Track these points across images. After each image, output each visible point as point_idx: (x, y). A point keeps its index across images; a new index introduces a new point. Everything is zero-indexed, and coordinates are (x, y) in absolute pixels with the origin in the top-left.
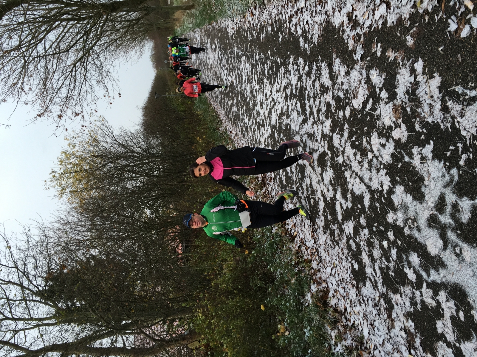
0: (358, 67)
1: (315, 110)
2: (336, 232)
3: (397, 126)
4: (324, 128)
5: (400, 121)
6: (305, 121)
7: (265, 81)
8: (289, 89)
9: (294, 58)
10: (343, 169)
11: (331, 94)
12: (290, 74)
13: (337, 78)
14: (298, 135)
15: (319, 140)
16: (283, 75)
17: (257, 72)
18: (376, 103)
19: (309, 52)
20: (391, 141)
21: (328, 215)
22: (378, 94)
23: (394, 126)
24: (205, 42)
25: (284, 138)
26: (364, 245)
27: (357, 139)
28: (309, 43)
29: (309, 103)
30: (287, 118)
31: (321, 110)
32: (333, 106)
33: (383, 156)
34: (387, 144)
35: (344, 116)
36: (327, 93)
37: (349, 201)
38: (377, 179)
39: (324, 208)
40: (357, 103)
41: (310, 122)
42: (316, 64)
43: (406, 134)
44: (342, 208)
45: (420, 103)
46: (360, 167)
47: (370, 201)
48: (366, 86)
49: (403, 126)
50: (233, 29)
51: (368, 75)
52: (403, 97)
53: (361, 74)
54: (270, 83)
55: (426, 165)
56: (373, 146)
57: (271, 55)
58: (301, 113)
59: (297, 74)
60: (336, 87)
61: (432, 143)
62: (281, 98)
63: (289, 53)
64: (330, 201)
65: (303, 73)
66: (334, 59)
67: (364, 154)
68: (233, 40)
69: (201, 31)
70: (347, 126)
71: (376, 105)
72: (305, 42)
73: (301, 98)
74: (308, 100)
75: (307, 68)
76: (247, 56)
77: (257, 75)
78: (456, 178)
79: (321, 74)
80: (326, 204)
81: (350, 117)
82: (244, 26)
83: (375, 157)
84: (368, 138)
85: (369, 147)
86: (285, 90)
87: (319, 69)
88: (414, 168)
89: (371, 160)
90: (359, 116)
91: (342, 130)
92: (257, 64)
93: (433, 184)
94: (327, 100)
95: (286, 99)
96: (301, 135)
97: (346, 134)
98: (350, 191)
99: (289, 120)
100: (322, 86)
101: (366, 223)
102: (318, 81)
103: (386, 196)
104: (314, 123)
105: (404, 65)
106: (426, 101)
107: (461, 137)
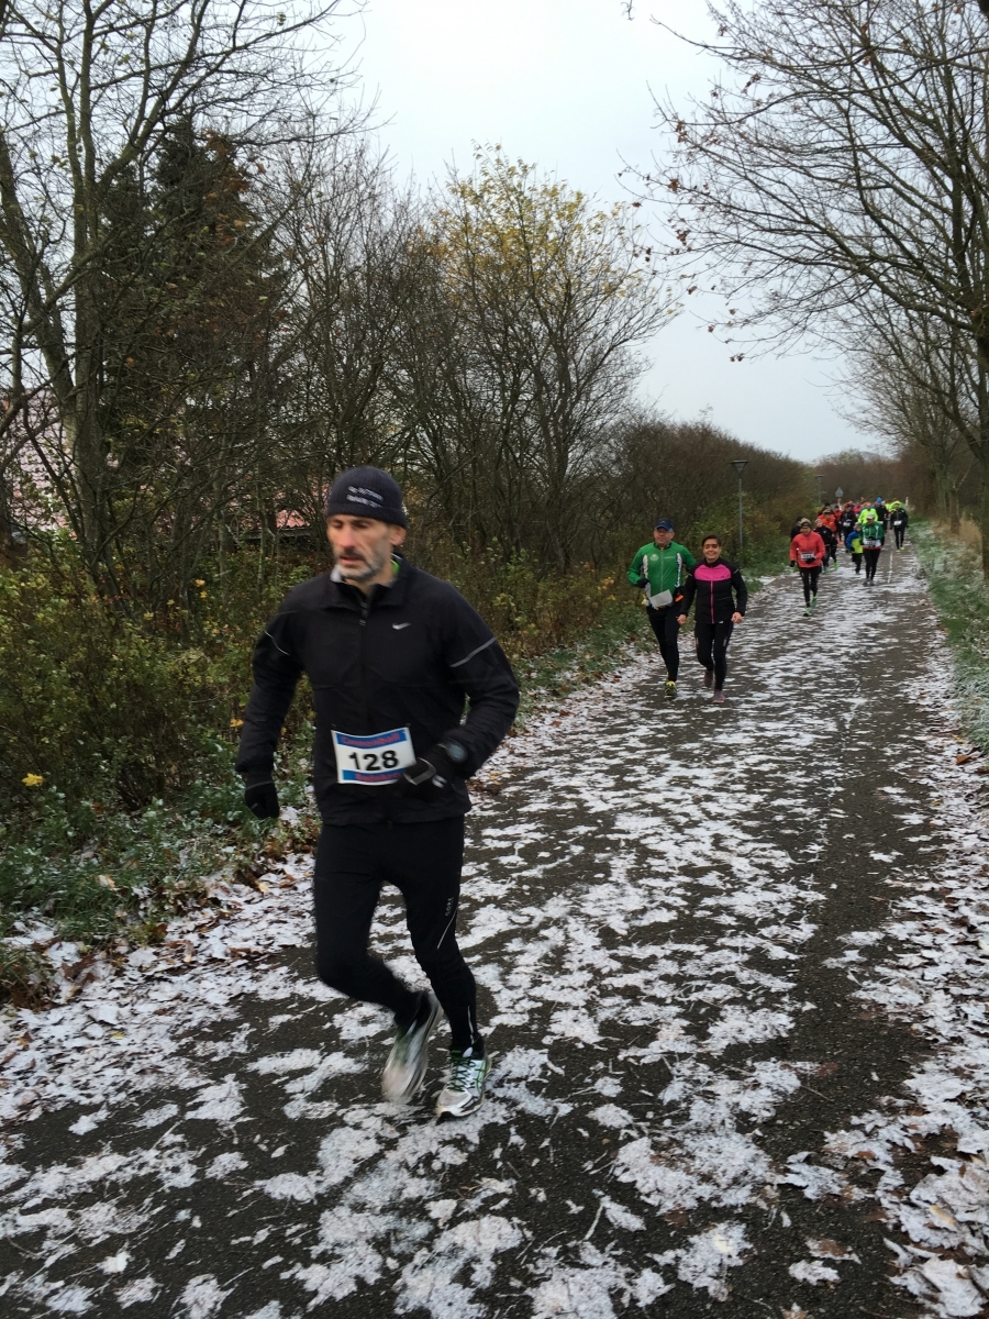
0: (761, 1168)
1: (635, 979)
2: (221, 1046)
4: (571, 1014)
6: (608, 938)
7: (756, 798)
8: (719, 884)
9: (815, 904)
11: (681, 1048)
12: (766, 888)
13: (733, 1076)
14: (568, 909)
15: (536, 992)
16: (764, 861)
17: (784, 771)
18: (626, 1248)
19: (831, 963)
21: (285, 1018)
22: (657, 1258)
24: (888, 606)
25: (567, 858)
26: (141, 1166)
27: (511, 1153)
28: (860, 964)
29: (666, 957)
30: (629, 872)
31: (636, 1003)
32: (640, 1052)
33: (428, 1273)
34: (469, 1292)
35: (600, 1100)
36: (688, 1031)
37: (310, 1106)
38: (352, 1238)
39: (312, 1001)
40: (635, 1157)
41: (602, 960)
42: (790, 992)
44: (295, 1075)
46: (412, 1161)
47: (284, 1201)
48: (690, 1203)
50: (922, 697)
51: (727, 1214)
53: (736, 1181)
54: (746, 816)
56: (473, 1223)
57: (832, 823)
58: (636, 923)
59: (765, 915)
60: (703, 1072)
62: (695, 853)
63: (834, 886)
64: (328, 1025)
65: (763, 937)
66: (799, 1064)
68: (888, 693)
69: (921, 596)
70: (565, 1108)
71: (616, 1248)
72: (865, 950)
73: (686, 928)
74: (675, 952)
75: (778, 953)
76: (836, 737)
77: (774, 772)
79: (754, 1009)
80: (323, 1009)
81: (593, 1126)
82: (929, 732)
84: (505, 1202)
85: (473, 1204)
86: (716, 869)
87: (772, 1000)
89: (423, 1214)
92: (809, 772)
94: (664, 1032)
95: (687, 870)
96: (566, 922)
97: (538, 1104)
98: (340, 1113)
99: (622, 880)
100: (714, 1012)
101: (213, 1179)
102: (732, 995)
103: (285, 1275)
104: (597, 974)
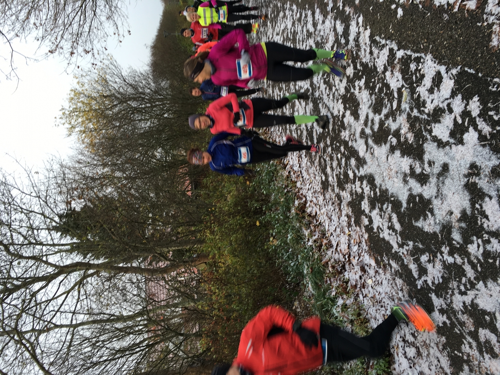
0: (329, 17)
3: (349, 65)
5: (350, 61)
10: (318, 101)
12: (287, 19)
13: (317, 26)
16: (282, 20)
20: (345, 77)
22: (340, 40)
33: (341, 89)
34: (343, 79)
36: (311, 38)
38: (337, 107)
39: (306, 136)
40: (328, 47)
42: (305, 11)
43: (352, 71)
44: (317, 134)
45: (360, 48)
46: (328, 99)
47: (333, 125)
48: (333, 33)
49: (352, 65)
51: (335, 24)
52: (352, 43)
53: (331, 23)
55: (361, 94)
59: (292, 19)
60: (317, 33)
61: (364, 77)
64: (310, 130)
65: (296, 19)
66: (316, 9)
67: (331, 89)
75: (298, 15)
78: (374, 102)
79: (307, 21)
80: (307, 132)
83: (337, 90)
85: (333, 82)
88: (356, 96)
89: (334, 93)
93: (364, 107)
94: (311, 44)
105: (354, 18)
106: (363, 47)
107: (377, 72)
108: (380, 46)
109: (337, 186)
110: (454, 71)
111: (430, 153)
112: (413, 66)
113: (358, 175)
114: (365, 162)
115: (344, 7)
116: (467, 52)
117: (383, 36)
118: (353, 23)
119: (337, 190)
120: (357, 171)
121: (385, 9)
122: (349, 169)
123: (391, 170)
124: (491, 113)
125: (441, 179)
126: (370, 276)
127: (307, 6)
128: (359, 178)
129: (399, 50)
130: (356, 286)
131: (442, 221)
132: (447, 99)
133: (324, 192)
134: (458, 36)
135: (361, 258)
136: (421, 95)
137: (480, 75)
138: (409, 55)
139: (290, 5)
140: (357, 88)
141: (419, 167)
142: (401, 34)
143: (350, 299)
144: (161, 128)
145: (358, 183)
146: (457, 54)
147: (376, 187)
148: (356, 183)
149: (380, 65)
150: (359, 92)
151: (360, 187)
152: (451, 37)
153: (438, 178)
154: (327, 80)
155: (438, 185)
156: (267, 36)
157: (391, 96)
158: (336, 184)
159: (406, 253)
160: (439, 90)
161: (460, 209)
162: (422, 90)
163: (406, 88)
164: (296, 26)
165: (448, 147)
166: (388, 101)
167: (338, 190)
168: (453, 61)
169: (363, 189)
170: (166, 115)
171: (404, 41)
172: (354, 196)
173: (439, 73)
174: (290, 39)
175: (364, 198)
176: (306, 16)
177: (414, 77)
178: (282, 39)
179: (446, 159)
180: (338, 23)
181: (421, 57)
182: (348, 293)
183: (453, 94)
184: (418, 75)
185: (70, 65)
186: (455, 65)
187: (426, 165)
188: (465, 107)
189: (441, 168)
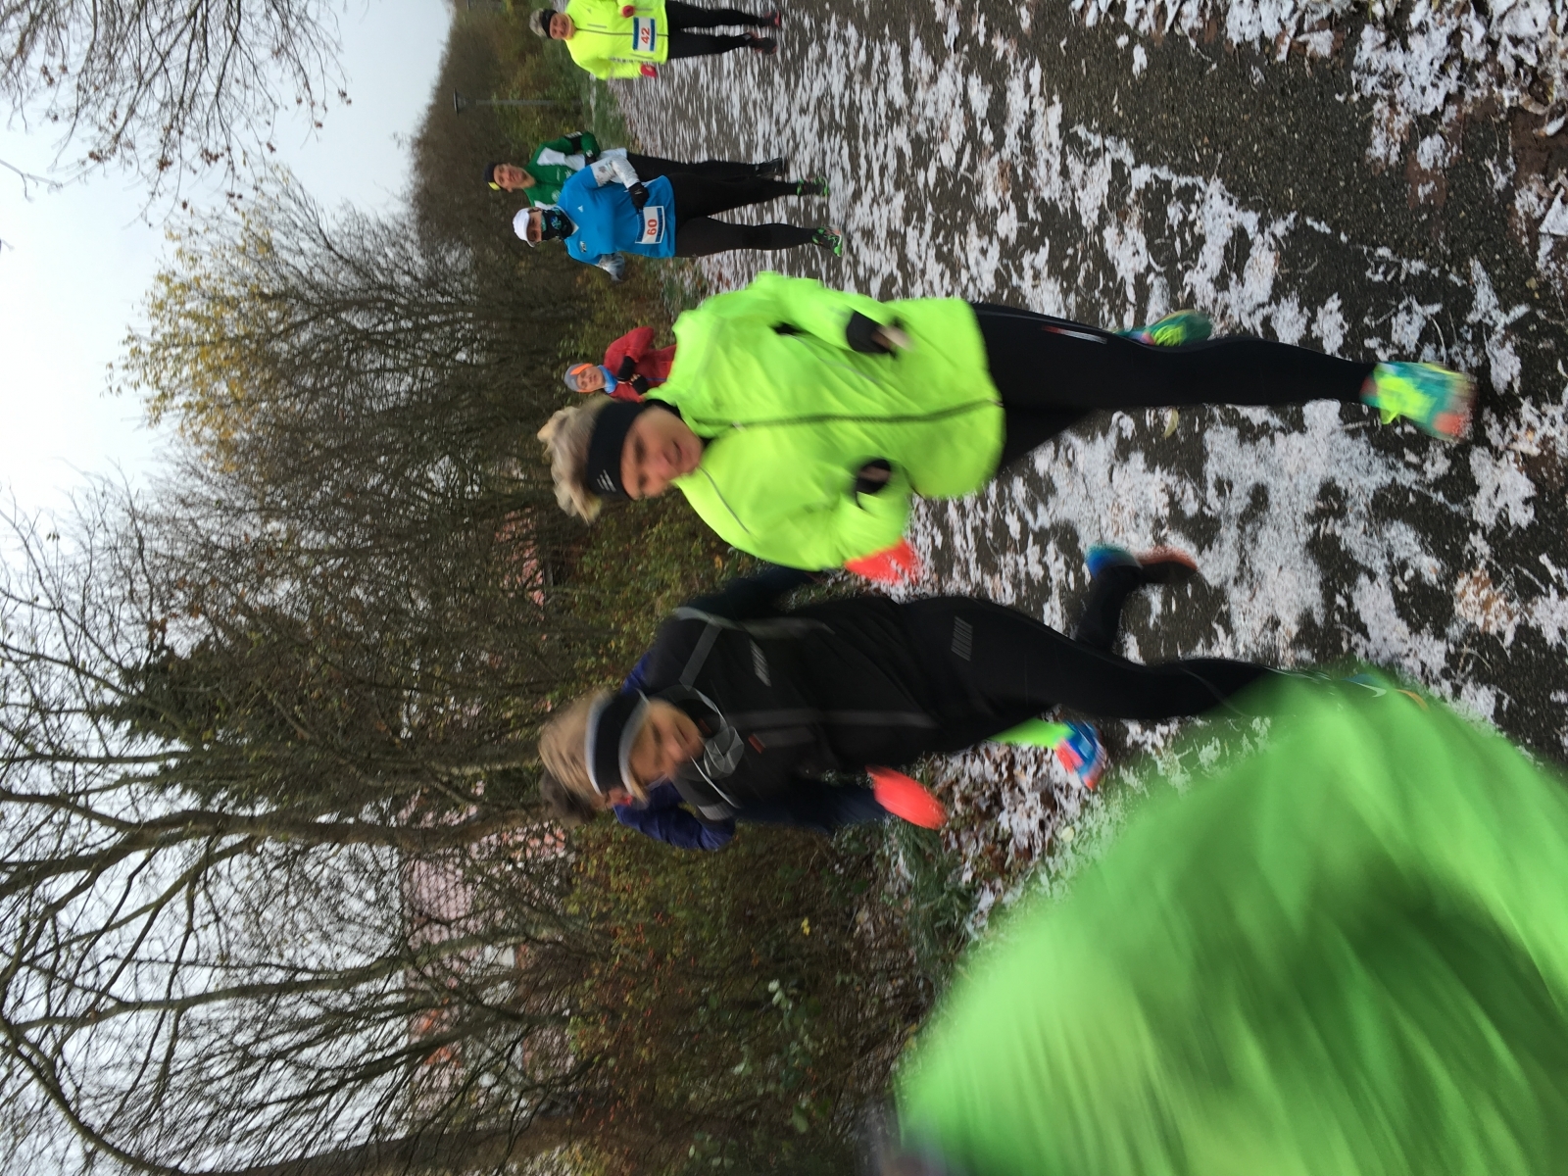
0: (949, 65)
1: (876, 169)
3: (1005, 208)
4: (892, 215)
5: (1008, 196)
6: (857, 195)
12: (830, 66)
13: (916, 88)
15: (882, 246)
18: (976, 153)
20: (995, 242)
22: (979, 132)
23: (999, 207)
27: (945, 240)
29: (866, 147)
31: (886, 167)
32: (907, 158)
33: (984, 277)
34: (989, 248)
35: (926, 183)
36: (898, 124)
40: (946, 154)
41: (867, 198)
42: (881, 46)
43: (1015, 224)
45: (1036, 159)
48: (962, 113)
49: (1012, 206)
51: (965, 87)
52: (1013, 142)
53: (954, 82)
55: (1039, 290)
56: (969, 255)
58: (849, 174)
59: (844, 66)
60: (915, 110)
61: (1047, 242)
63: (828, 6)
65: (855, 68)
66: (911, 39)
67: (956, 277)
70: (929, 208)
71: (976, 159)
74: (863, 140)
75: (863, 55)
79: (889, 73)
81: (936, 185)
83: (972, 279)
84: (962, 237)
85: (962, 257)
88: (1024, 298)
90: (950, 185)
91: (922, 219)
94: (899, 142)
97: (928, 227)
100: (890, 104)
102: (882, 91)
104: (874, 200)
105: (1016, 71)
106: (1043, 155)
107: (1081, 228)
108: (1088, 153)
109: (977, 561)
110: (1280, 228)
111: (1220, 458)
112: (1174, 213)
113: (1034, 526)
114: (1052, 489)
115: (989, 36)
116: (1311, 174)
117: (1095, 124)
118: (1015, 86)
119: (975, 574)
120: (1029, 516)
121: (1100, 47)
122: (1008, 511)
123: (1121, 509)
124: (1371, 343)
125: (1249, 529)
126: (1068, 817)
127: (887, 30)
128: (1036, 535)
129: (1137, 165)
130: (1029, 851)
131: (1253, 647)
132: (1262, 305)
133: (940, 580)
134: (1288, 127)
135: (1045, 767)
136: (1199, 295)
137: (1343, 238)
138: (1163, 182)
139: (839, 24)
140: (1028, 273)
141: (1192, 497)
142: (1142, 121)
143: (1014, 890)
144: (447, 396)
145: (1033, 551)
146: (1286, 178)
147: (1082, 561)
148: (1029, 551)
149: (1090, 207)
150: (1034, 287)
151: (1040, 562)
152: (1270, 132)
153: (1242, 528)
154: (945, 249)
155: (1242, 547)
156: (771, 116)
157: (1118, 296)
158: (973, 557)
159: (1160, 744)
160: (1241, 280)
161: (1295, 613)
162: (1198, 281)
163: (1158, 274)
164: (857, 87)
165: (1265, 440)
166: (1110, 312)
167: (979, 574)
168: (1275, 199)
169: (1046, 568)
170: (461, 356)
171: (1150, 139)
172: (1024, 588)
173: (1240, 233)
174: (839, 127)
175: (1050, 592)
176: (885, 60)
177: (1178, 244)
178: (816, 124)
179: (1260, 474)
180: (975, 82)
181: (1195, 187)
182: (1009, 871)
183: (1278, 292)
184: (1188, 236)
185: (157, 196)
186: (1282, 211)
187: (1211, 493)
188: (1308, 328)
189: (1248, 500)
